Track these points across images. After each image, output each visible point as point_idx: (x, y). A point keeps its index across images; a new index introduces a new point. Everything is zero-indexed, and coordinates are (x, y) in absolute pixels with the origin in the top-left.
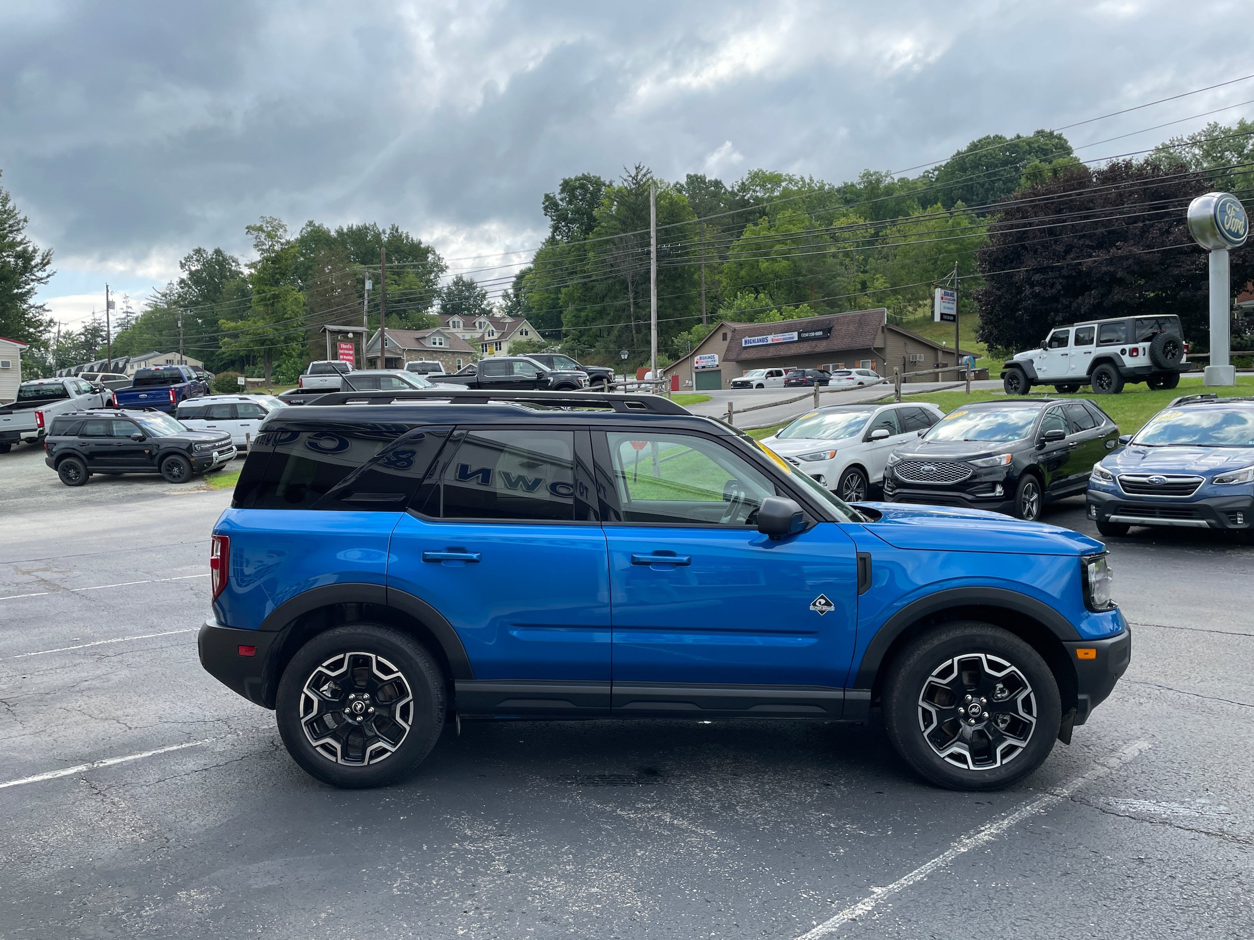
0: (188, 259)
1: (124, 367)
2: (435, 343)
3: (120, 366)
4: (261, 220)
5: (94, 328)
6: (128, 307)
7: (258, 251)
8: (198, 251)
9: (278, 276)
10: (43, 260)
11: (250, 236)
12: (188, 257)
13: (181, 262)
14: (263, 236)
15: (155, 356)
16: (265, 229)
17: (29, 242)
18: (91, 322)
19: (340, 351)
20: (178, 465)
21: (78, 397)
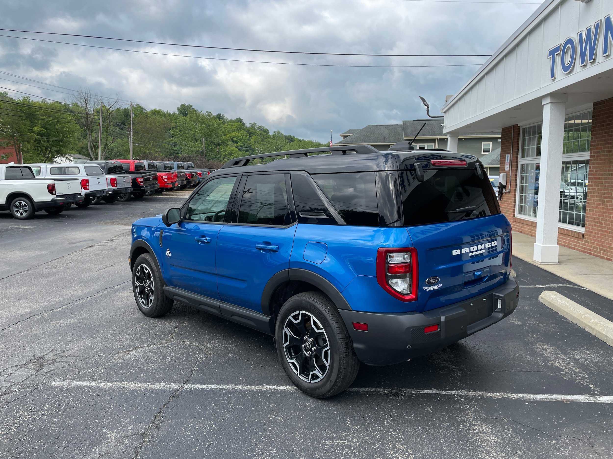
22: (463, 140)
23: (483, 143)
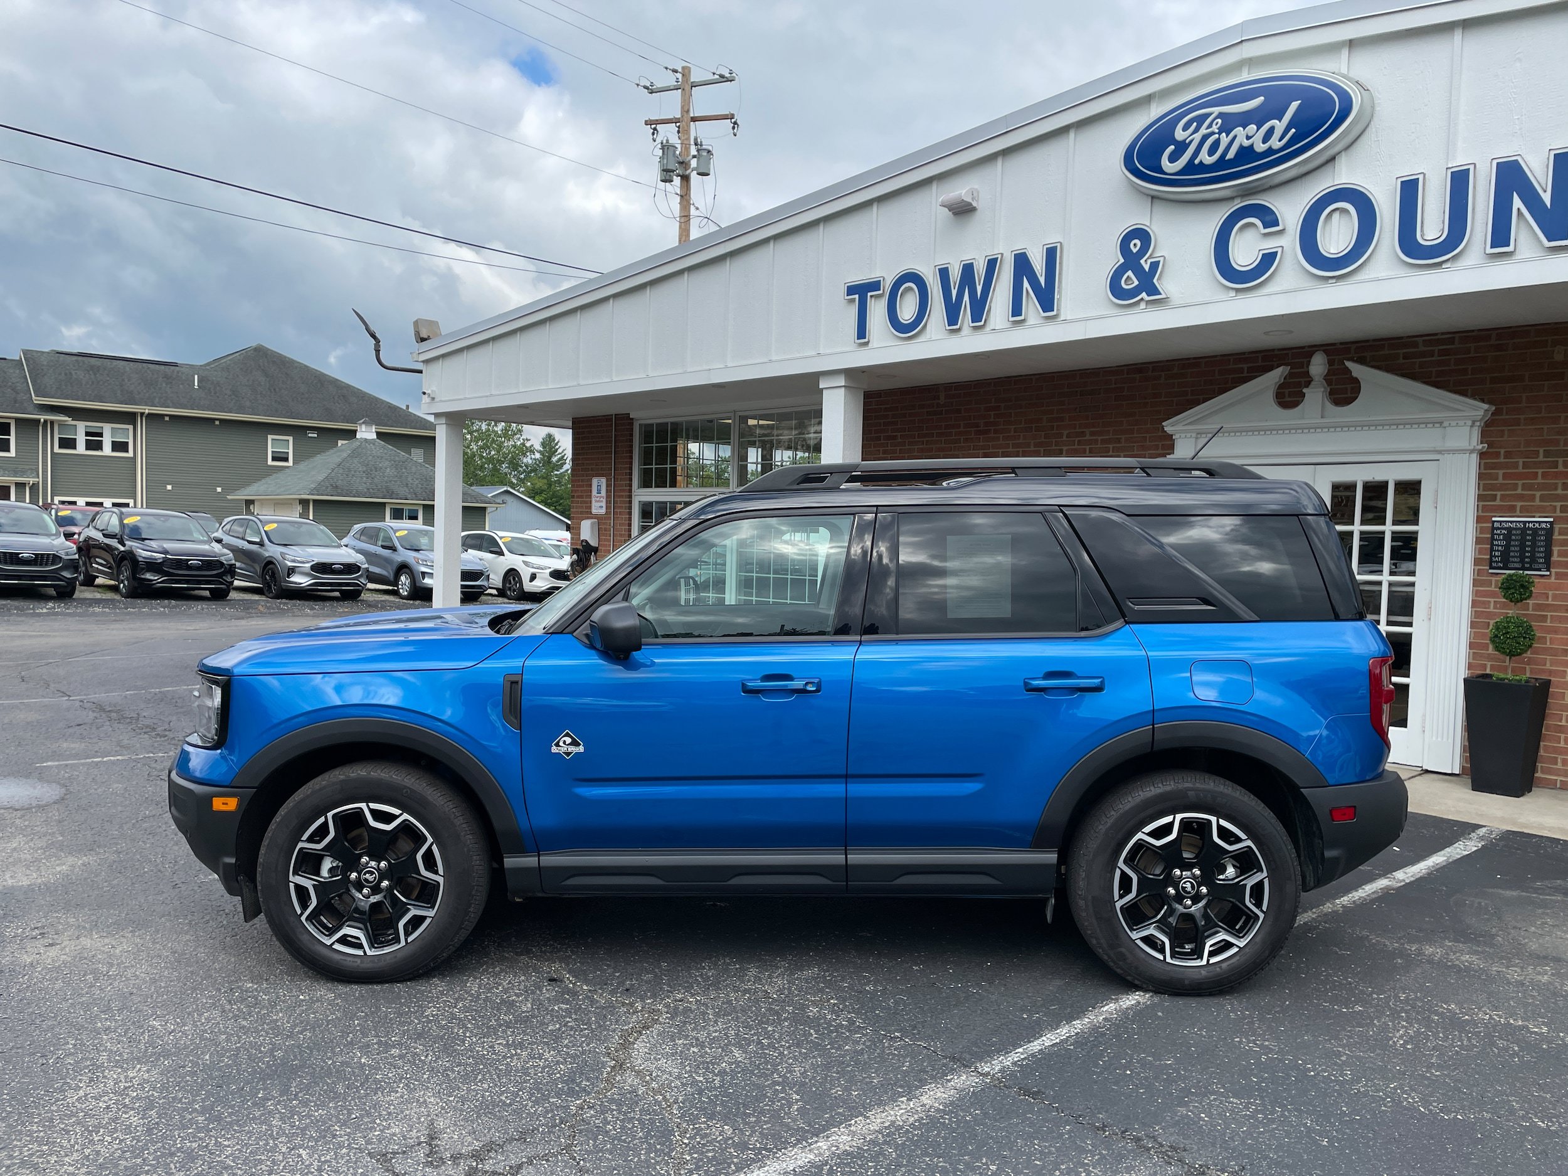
22: (167, 419)
23: (270, 437)
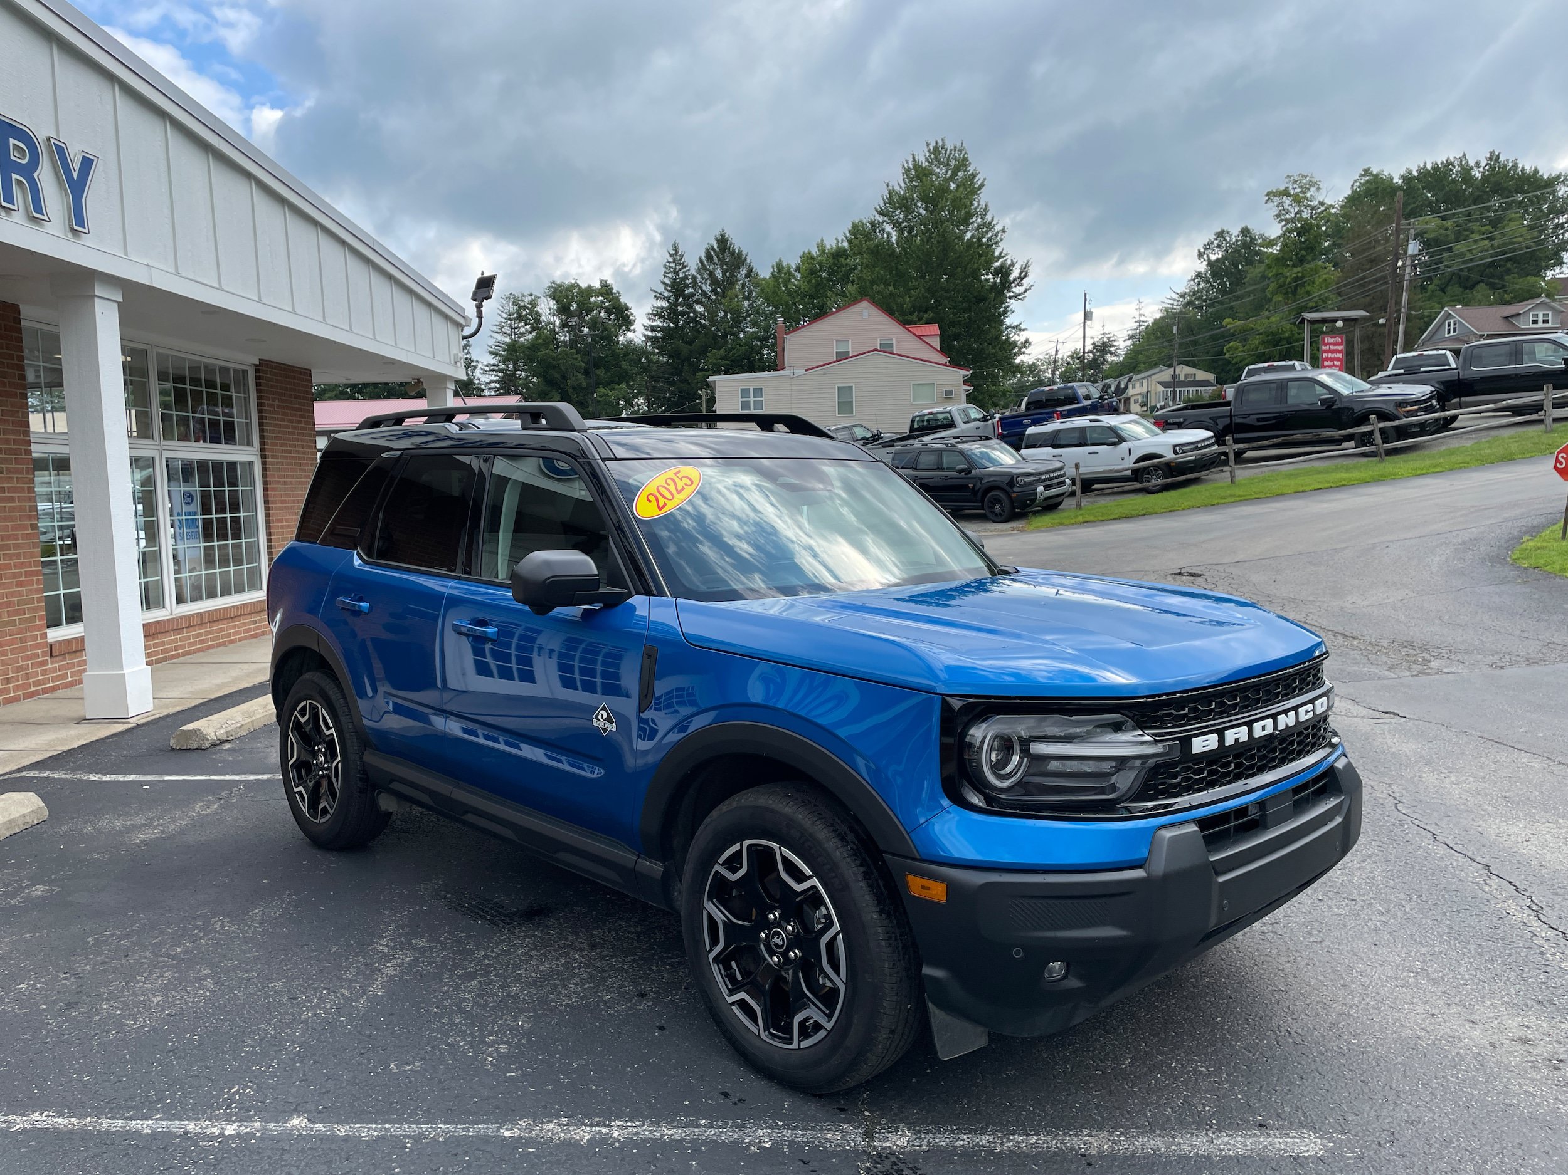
0: (1208, 246)
1: (1126, 387)
2: (1535, 322)
3: (1123, 386)
4: (1287, 180)
5: (1104, 343)
6: (1140, 315)
7: (1279, 222)
8: (1221, 234)
9: (1303, 252)
10: (1021, 273)
11: (1270, 204)
12: (1208, 244)
13: (1199, 251)
14: (1287, 201)
15: (1161, 371)
16: (1292, 192)
17: (1006, 255)
18: (1100, 337)
19: (1324, 348)
20: (999, 501)
21: (965, 426)
